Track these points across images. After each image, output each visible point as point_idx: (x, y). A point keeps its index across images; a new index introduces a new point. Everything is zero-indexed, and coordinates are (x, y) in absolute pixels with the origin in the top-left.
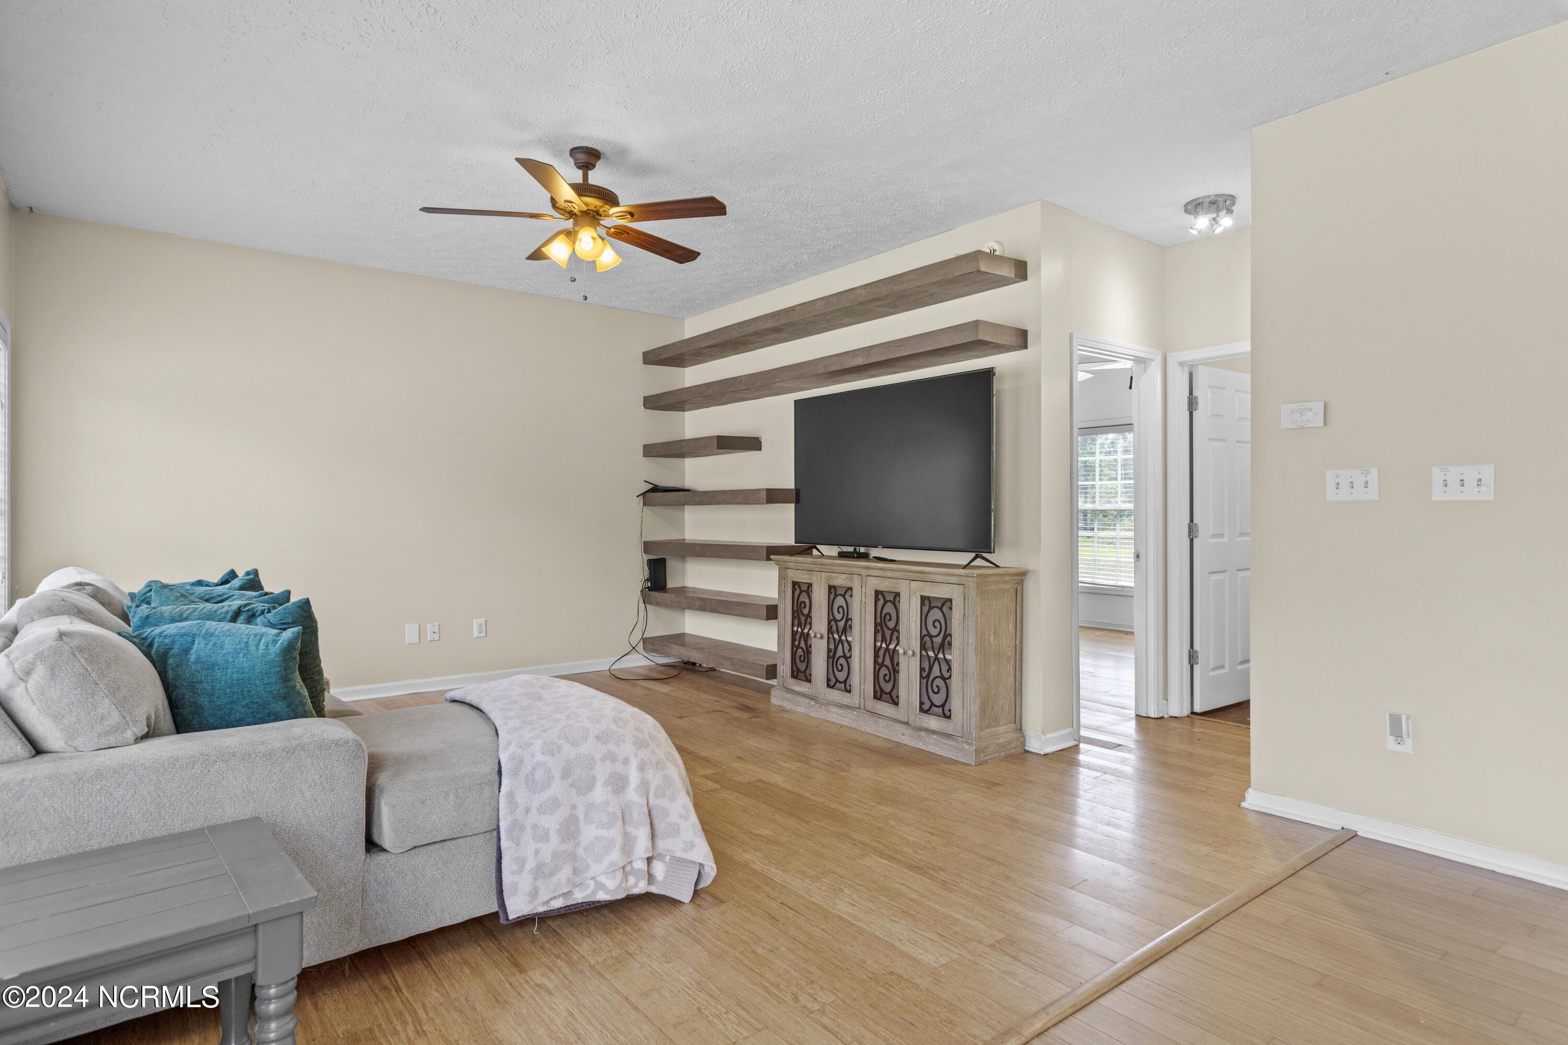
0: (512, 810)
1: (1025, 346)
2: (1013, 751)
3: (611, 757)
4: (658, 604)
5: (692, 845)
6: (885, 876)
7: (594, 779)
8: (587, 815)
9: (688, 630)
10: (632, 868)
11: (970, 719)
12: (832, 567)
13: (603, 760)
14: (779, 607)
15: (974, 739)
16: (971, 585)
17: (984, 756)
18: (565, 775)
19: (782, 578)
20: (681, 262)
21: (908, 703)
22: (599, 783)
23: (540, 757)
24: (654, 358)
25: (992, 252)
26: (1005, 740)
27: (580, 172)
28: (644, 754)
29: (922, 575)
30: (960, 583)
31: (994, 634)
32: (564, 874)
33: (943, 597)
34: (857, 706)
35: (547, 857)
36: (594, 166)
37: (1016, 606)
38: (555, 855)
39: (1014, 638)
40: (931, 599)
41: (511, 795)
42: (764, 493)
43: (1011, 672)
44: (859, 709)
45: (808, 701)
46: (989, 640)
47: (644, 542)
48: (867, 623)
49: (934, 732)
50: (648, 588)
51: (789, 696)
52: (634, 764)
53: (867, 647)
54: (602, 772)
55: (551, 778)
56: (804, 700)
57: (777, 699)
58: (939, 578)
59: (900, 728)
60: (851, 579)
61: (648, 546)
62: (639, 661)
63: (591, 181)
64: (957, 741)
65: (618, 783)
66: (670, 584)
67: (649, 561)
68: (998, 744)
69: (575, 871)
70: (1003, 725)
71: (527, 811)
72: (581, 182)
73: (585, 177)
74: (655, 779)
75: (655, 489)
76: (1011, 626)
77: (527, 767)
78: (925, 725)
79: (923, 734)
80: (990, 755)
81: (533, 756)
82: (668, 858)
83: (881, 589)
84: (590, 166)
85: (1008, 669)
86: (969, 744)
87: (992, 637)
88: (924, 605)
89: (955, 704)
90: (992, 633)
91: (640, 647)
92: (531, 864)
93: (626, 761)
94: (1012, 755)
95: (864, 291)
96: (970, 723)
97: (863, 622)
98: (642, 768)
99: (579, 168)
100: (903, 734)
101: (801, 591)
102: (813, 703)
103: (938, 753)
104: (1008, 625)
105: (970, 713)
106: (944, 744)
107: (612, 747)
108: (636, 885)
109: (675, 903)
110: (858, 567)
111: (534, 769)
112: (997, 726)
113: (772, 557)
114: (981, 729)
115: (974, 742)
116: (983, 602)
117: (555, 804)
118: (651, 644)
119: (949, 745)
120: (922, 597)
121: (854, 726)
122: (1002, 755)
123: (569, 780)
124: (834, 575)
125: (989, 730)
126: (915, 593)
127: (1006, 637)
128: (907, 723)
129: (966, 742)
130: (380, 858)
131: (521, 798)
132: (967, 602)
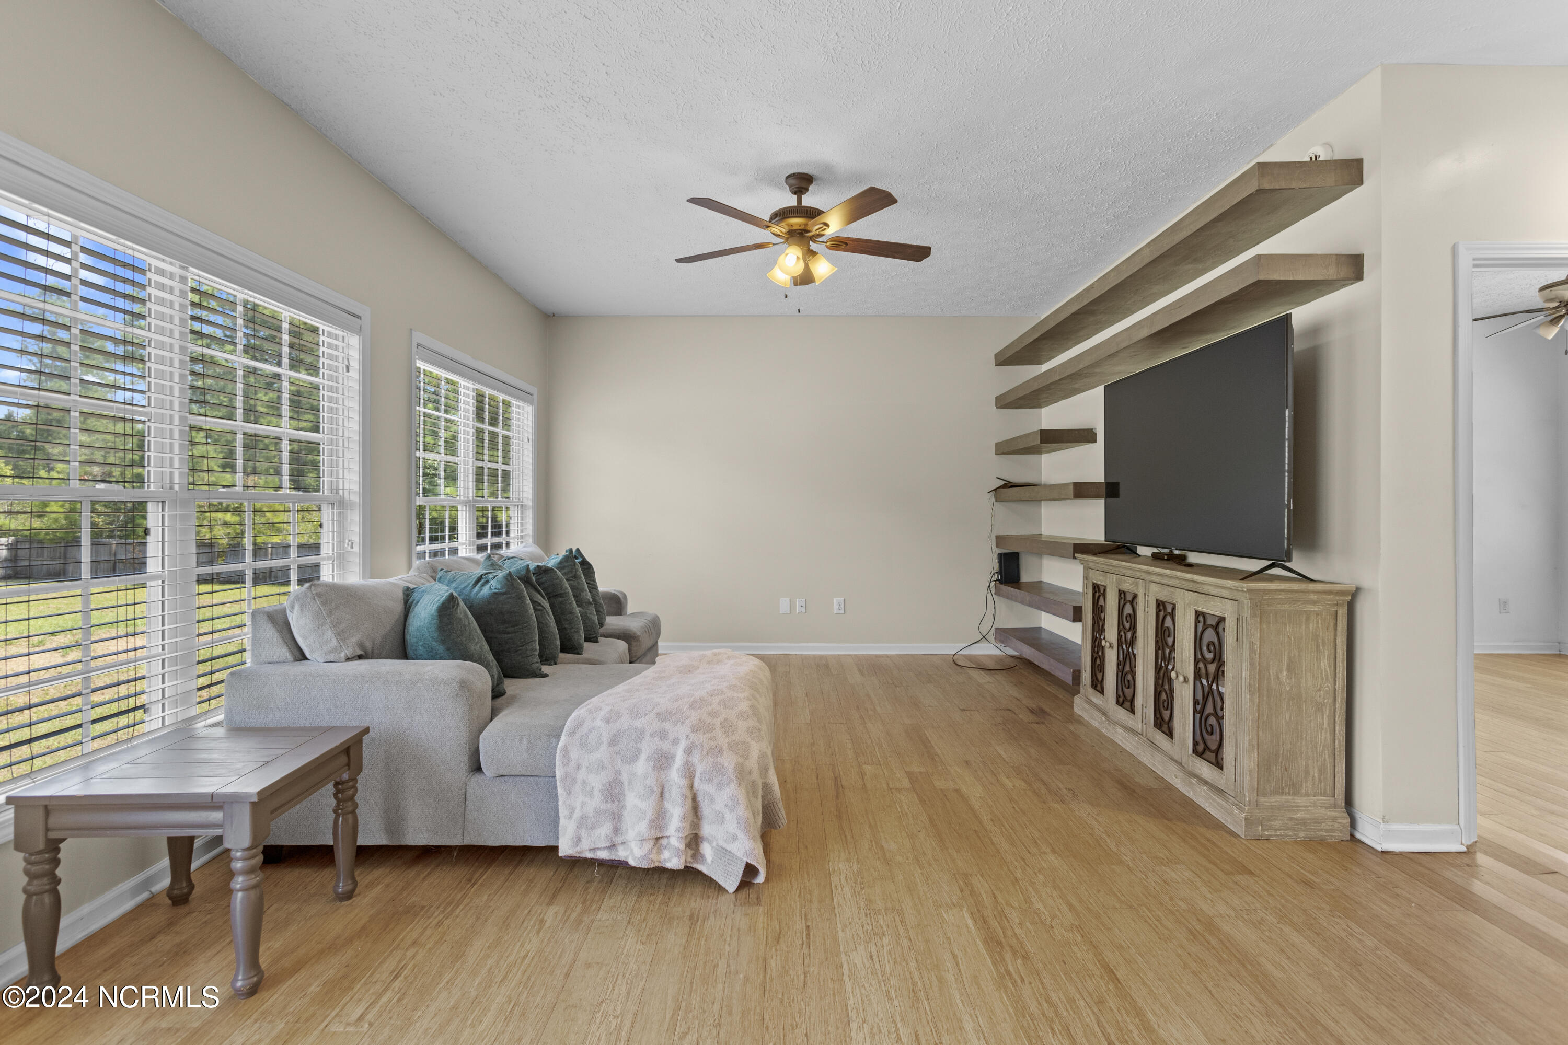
0: (566, 764)
1: (1359, 277)
2: (1325, 834)
3: (663, 735)
4: (1008, 597)
5: (734, 838)
6: (948, 939)
7: (639, 751)
8: (630, 783)
9: (1044, 625)
10: (668, 843)
11: (1243, 776)
12: (1121, 570)
13: (652, 736)
14: (1084, 609)
15: (1247, 803)
16: (1245, 601)
17: (1263, 830)
18: (613, 742)
19: (1085, 578)
20: (919, 260)
21: (1184, 740)
22: (643, 757)
23: (598, 723)
24: (1007, 359)
25: (1314, 159)
26: (1308, 816)
27: (795, 197)
28: (699, 738)
29: (1196, 585)
30: (1234, 598)
31: (1288, 670)
32: (604, 830)
33: (1216, 614)
34: (1140, 731)
35: (590, 810)
36: (807, 190)
37: (1336, 635)
38: (597, 812)
39: (1331, 680)
40: (1208, 617)
41: (566, 750)
42: (1072, 487)
43: (1326, 725)
44: (1142, 735)
45: (1100, 715)
46: (1278, 678)
47: (997, 537)
48: (1149, 635)
49: (1206, 783)
50: (998, 580)
51: (1087, 706)
52: (683, 744)
53: (1149, 666)
54: (647, 747)
55: (600, 743)
56: (1097, 713)
57: (1079, 706)
58: (1212, 591)
59: (1173, 767)
60: (1137, 585)
61: (1000, 540)
62: (989, 650)
63: (804, 204)
64: (1227, 801)
65: (662, 762)
66: (1025, 577)
67: (1000, 555)
68: (1291, 819)
69: (616, 830)
70: (1307, 795)
71: (578, 767)
72: (796, 204)
73: (799, 200)
74: (701, 766)
75: (1008, 485)
76: (1325, 663)
77: (584, 729)
78: (1197, 771)
79: (1194, 781)
80: (1276, 830)
81: (594, 720)
82: (714, 844)
83: (1164, 599)
84: (804, 191)
85: (1319, 720)
86: (1240, 809)
87: (1285, 673)
88: (1199, 622)
89: (1228, 752)
90: (1285, 668)
91: (991, 636)
92: (577, 814)
93: (676, 742)
94: (1322, 842)
95: (1148, 250)
96: (1243, 782)
97: (1146, 636)
98: (689, 751)
99: (795, 193)
100: (1176, 777)
101: (1098, 592)
102: (1104, 719)
103: (1208, 809)
104: (1318, 660)
105: (1244, 768)
106: (1214, 800)
107: (667, 725)
108: (669, 860)
109: (721, 889)
110: (1141, 571)
111: (590, 731)
112: (1295, 794)
113: (1076, 555)
114: (1260, 792)
115: (1246, 808)
116: (1265, 626)
117: (601, 766)
118: (1003, 635)
119: (1218, 803)
120: (1196, 612)
121: (1134, 753)
122: (1302, 834)
123: (615, 748)
124: (1123, 578)
125: (1278, 798)
126: (1190, 607)
127: (1314, 676)
128: (1180, 764)
129: (1237, 805)
130: (477, 777)
131: (574, 754)
132: (1240, 623)
